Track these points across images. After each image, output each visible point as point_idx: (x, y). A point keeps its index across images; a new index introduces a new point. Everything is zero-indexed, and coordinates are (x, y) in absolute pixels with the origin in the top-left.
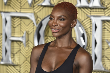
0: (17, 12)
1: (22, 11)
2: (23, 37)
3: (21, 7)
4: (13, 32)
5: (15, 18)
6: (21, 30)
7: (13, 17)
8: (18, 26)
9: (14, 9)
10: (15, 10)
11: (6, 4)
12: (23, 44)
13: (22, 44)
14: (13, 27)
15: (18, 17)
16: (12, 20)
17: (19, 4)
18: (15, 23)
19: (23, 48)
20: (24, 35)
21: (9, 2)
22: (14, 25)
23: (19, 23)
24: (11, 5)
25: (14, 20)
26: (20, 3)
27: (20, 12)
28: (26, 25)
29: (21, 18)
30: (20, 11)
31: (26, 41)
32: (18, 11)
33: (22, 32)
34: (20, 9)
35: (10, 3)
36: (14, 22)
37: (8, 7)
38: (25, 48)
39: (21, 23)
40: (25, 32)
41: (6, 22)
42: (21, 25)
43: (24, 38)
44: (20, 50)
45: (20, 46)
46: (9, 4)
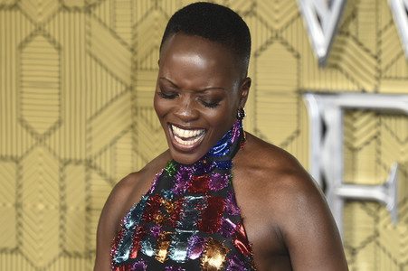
0: (364, 91)
1: (383, 89)
2: (386, 185)
3: (379, 71)
4: (350, 167)
5: (356, 115)
6: (378, 161)
7: (349, 112)
8: (367, 143)
9: (353, 80)
10: (358, 84)
11: (323, 63)
12: (389, 213)
13: (382, 213)
14: (350, 149)
15: (367, 110)
16: (344, 124)
17: (374, 62)
18: (356, 135)
19: (390, 227)
20: (391, 179)
21: (336, 54)
22: (355, 139)
23: (373, 132)
24: (343, 65)
25: (355, 120)
26: (376, 57)
27: (376, 92)
28: (398, 139)
29: (379, 113)
30: (376, 87)
31: (400, 200)
32: (369, 88)
33: (385, 168)
34: (374, 82)
35: (339, 58)
36: (354, 130)
37: (328, 73)
38: (395, 228)
39: (379, 133)
40: (394, 167)
41: (324, 129)
42: (379, 143)
43: (392, 190)
44: (377, 234)
45: (377, 220)
46: (333, 61)
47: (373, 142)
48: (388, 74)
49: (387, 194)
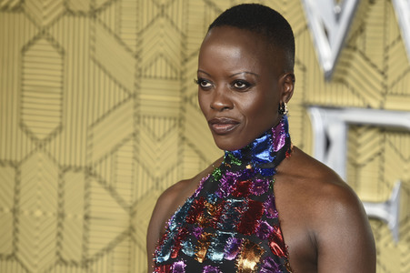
0: (369, 107)
1: (389, 105)
2: (388, 203)
3: (385, 87)
5: (360, 131)
6: (382, 179)
7: (353, 127)
8: (371, 160)
9: (358, 95)
10: (364, 99)
11: (328, 77)
12: (390, 231)
13: (383, 231)
14: (353, 165)
15: (372, 127)
16: (348, 139)
17: (380, 78)
18: (360, 150)
19: (391, 245)
20: (393, 196)
21: (343, 68)
22: (358, 155)
23: (377, 149)
24: (349, 80)
25: (359, 135)
26: (383, 73)
27: (382, 108)
28: (402, 156)
29: (384, 129)
30: (382, 103)
31: (402, 218)
32: (375, 104)
33: (388, 185)
34: (380, 98)
35: (345, 73)
36: (358, 145)
37: (334, 87)
38: (396, 246)
39: (383, 150)
40: (396, 185)
41: (328, 143)
42: (383, 160)
43: (394, 208)
44: (378, 252)
45: (379, 237)
46: (340, 76)
47: (377, 159)
48: (394, 90)
49: (389, 212)
